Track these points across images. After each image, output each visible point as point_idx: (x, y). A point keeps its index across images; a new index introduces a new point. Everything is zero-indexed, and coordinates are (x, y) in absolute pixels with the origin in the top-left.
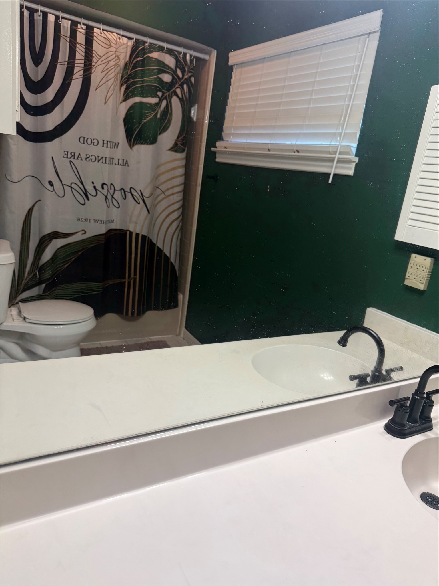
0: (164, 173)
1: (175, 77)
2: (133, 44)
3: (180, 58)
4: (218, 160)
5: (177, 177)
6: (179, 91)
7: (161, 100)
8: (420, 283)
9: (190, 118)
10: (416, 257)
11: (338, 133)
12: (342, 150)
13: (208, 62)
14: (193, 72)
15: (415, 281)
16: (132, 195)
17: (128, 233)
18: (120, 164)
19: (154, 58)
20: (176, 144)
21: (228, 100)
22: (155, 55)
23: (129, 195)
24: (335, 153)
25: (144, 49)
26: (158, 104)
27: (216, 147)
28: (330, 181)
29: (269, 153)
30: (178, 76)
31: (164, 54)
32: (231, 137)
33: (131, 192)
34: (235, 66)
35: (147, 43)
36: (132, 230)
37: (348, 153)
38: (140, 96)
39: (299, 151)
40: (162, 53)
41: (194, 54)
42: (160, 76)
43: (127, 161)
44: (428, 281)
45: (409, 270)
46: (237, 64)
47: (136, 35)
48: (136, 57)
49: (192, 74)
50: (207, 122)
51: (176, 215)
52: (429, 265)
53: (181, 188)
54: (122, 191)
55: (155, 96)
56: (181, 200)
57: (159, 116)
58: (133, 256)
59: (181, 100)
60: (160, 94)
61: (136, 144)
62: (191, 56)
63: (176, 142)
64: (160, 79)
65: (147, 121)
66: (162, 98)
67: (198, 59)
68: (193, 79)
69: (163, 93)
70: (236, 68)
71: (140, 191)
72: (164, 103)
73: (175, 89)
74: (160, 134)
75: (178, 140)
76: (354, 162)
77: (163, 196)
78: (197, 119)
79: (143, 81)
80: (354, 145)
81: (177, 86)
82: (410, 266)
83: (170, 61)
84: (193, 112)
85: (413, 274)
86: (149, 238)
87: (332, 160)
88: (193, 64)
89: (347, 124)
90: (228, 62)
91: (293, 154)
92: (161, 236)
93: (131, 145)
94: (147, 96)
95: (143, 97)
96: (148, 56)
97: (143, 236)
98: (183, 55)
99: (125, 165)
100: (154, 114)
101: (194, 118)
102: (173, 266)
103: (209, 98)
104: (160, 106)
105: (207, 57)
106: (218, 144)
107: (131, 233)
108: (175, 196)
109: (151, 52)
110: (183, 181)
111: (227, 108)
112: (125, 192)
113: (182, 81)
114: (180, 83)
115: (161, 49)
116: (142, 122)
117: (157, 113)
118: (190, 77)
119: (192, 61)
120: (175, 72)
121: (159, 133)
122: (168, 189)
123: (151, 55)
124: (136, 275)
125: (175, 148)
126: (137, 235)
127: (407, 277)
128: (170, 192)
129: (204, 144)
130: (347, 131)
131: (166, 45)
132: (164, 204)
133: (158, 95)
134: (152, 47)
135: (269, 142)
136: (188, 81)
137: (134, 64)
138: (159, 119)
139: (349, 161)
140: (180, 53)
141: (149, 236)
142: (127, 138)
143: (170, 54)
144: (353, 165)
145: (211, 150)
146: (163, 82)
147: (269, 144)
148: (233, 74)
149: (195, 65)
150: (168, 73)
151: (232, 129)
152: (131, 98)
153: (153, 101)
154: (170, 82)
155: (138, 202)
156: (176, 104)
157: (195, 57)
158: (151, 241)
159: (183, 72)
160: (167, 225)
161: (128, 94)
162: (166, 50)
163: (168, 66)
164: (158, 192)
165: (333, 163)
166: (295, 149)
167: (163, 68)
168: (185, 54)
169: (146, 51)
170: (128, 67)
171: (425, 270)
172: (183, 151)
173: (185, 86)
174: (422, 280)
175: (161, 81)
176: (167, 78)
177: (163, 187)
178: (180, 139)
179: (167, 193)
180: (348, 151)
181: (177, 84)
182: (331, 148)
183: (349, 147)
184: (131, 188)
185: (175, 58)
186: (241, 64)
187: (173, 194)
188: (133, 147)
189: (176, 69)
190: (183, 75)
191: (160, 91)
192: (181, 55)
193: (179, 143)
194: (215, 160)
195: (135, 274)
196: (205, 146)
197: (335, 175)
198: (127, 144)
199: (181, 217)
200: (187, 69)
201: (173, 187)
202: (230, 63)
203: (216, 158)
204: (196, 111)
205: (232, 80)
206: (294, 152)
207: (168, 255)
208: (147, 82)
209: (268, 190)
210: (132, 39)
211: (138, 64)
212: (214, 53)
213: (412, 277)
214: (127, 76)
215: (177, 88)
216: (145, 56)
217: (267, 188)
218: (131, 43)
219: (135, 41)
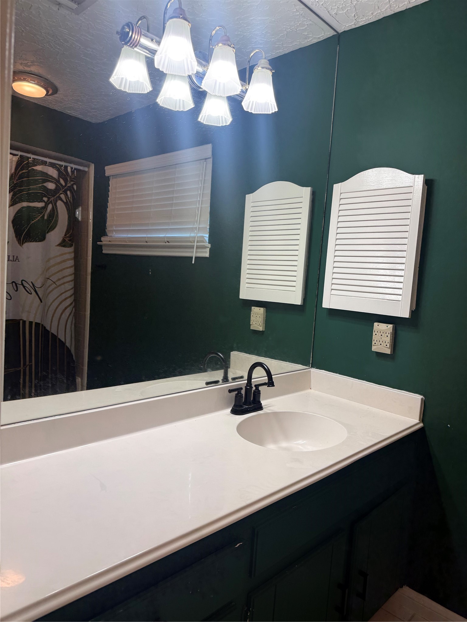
0: (54, 266)
1: (58, 185)
2: (17, 159)
3: (62, 170)
4: (103, 252)
5: (67, 268)
6: (63, 196)
7: (47, 204)
8: (259, 326)
9: (76, 219)
10: (254, 309)
11: (195, 227)
12: (198, 240)
13: (87, 173)
14: (75, 181)
15: (256, 326)
16: (24, 287)
17: (21, 322)
18: (10, 260)
19: (38, 171)
20: (64, 240)
21: (108, 204)
22: (39, 168)
23: (21, 287)
24: (194, 242)
25: (28, 163)
26: (45, 208)
27: (101, 242)
28: (193, 262)
29: (147, 244)
30: (62, 185)
31: (47, 167)
32: (114, 233)
33: (22, 284)
34: (111, 177)
35: (30, 158)
36: (25, 320)
37: (203, 242)
38: (27, 202)
39: (169, 242)
40: (45, 166)
41: (74, 166)
42: (45, 184)
43: (17, 257)
44: (265, 324)
45: (252, 318)
46: (112, 176)
47: (20, 152)
48: (22, 169)
49: (74, 182)
50: (91, 221)
51: (68, 302)
52: (263, 313)
53: (71, 278)
54: (14, 284)
55: (41, 201)
56: (72, 289)
57: (46, 218)
58: (27, 343)
59: (66, 204)
60: (45, 199)
61: (26, 242)
62: (72, 168)
63: (63, 239)
64: (45, 187)
65: (35, 222)
66: (48, 202)
67: (78, 170)
68: (75, 187)
69: (49, 198)
70: (112, 178)
71: (32, 282)
72: (50, 207)
73: (60, 195)
74: (48, 233)
75: (65, 237)
76: (208, 247)
77: (54, 286)
78: (82, 219)
79: (29, 189)
80: (206, 236)
81: (61, 192)
82: (252, 315)
83: (53, 172)
84: (78, 212)
85: (254, 321)
86: (42, 325)
87: (192, 247)
88: (75, 175)
89: (199, 221)
90: (105, 173)
91: (165, 244)
92: (55, 323)
93: (20, 243)
94: (34, 202)
95: (30, 202)
96: (32, 168)
97: (36, 323)
98: (64, 168)
99: (15, 261)
100: (41, 216)
101: (79, 218)
102: (69, 350)
103: (91, 202)
104: (47, 209)
105: (86, 169)
106: (102, 239)
107: (24, 322)
108: (66, 285)
109: (36, 165)
110: (74, 272)
111: (108, 209)
112: (16, 284)
113: (65, 188)
114: (63, 190)
115: (44, 163)
116: (30, 223)
117: (44, 216)
118: (73, 185)
119: (73, 172)
120: (58, 181)
121: (46, 232)
122: (59, 280)
123: (35, 168)
124: (32, 362)
125: (63, 244)
126: (31, 323)
127: (251, 323)
128: (62, 281)
129: (91, 240)
130: (201, 226)
131: (48, 160)
132: (55, 293)
133: (44, 200)
134: (36, 161)
135: (146, 236)
136: (71, 189)
137: (19, 175)
138: (46, 220)
139: (205, 247)
140: (62, 166)
141: (42, 323)
142: (16, 237)
143: (53, 167)
144: (208, 250)
145: (97, 244)
146: (48, 189)
147: (146, 237)
148: (110, 183)
149: (76, 175)
150: (52, 182)
151: (114, 227)
152: (18, 203)
153: (40, 205)
154: (54, 189)
155: (30, 293)
156: (61, 207)
157: (75, 169)
158: (44, 328)
159: (66, 181)
160: (61, 312)
161: (15, 199)
162: (49, 164)
163: (52, 176)
164: (49, 282)
165: (194, 249)
166: (166, 240)
167: (47, 178)
168: (66, 167)
169: (29, 165)
170: (13, 178)
171: (261, 316)
172: (71, 246)
173: (68, 193)
174: (260, 323)
175: (46, 189)
176: (51, 186)
177: (54, 278)
178: (67, 235)
179: (58, 283)
180: (202, 240)
181: (61, 190)
182: (191, 238)
183: (203, 237)
184: (22, 280)
185: (57, 171)
186: (115, 176)
187: (64, 283)
188: (23, 244)
189: (59, 179)
190: (66, 184)
191: (46, 197)
192: (63, 167)
193: (67, 240)
194: (102, 252)
195: (30, 361)
196: (91, 241)
197: (196, 258)
198: (17, 242)
199: (73, 304)
200: (69, 179)
201: (64, 277)
202: (107, 174)
203: (102, 250)
204: (80, 212)
205: (110, 188)
206: (166, 243)
207: (63, 340)
208: (33, 189)
209: (150, 273)
210: (18, 155)
211: (23, 175)
212: (92, 166)
213: (254, 323)
214: (13, 185)
215: (61, 194)
216: (30, 169)
217: (149, 272)
218: (15, 159)
219: (20, 157)
